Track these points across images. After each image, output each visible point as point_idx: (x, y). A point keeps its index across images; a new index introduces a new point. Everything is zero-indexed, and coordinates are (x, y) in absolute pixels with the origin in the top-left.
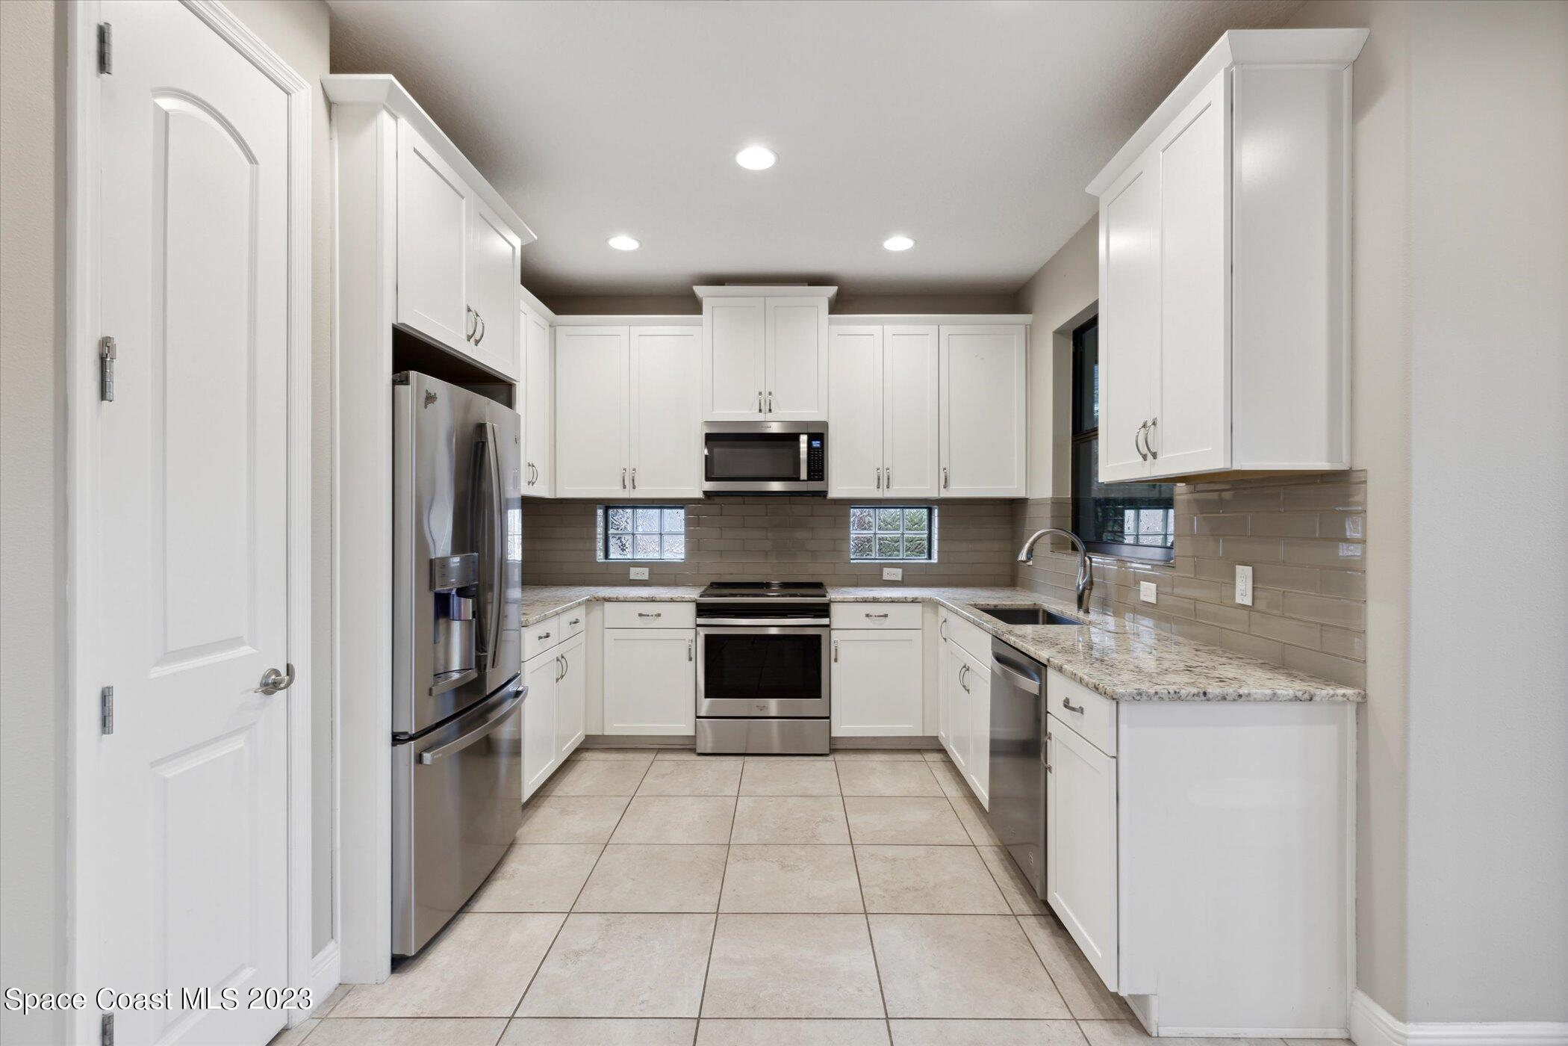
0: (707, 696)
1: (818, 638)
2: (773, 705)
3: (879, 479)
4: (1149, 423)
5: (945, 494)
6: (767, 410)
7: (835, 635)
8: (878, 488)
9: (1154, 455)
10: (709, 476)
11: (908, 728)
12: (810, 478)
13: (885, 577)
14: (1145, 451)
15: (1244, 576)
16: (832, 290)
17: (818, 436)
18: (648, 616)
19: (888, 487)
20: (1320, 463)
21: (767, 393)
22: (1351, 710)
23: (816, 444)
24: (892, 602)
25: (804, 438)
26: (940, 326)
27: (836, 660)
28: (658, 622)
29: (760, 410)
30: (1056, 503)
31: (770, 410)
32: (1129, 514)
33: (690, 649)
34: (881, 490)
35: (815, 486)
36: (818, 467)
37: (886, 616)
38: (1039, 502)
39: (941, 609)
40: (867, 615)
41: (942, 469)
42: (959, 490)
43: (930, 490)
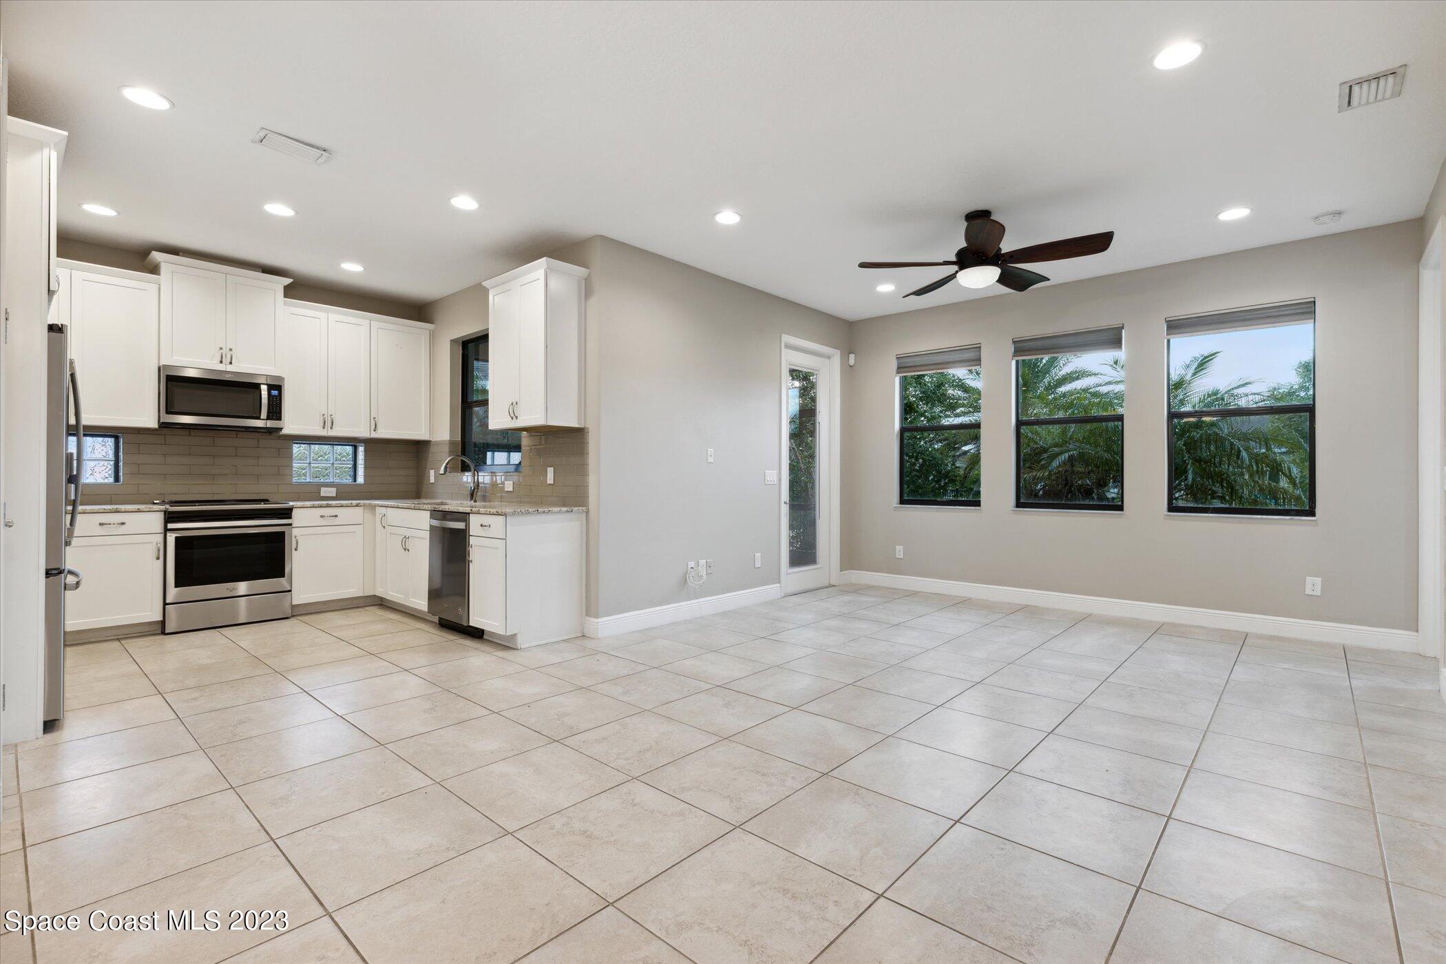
0: (177, 586)
1: (283, 534)
2: (242, 587)
3: (325, 422)
4: (514, 403)
5: (374, 435)
6: (228, 363)
7: (295, 532)
8: (324, 428)
9: (517, 418)
10: (169, 410)
11: (353, 590)
12: (268, 418)
13: (323, 494)
14: (512, 415)
15: (550, 471)
16: (288, 281)
17: (276, 388)
18: (110, 524)
19: (331, 428)
20: (574, 424)
21: (228, 349)
22: (584, 515)
23: (275, 393)
24: (341, 506)
25: (264, 388)
26: (372, 322)
27: (296, 550)
28: (122, 530)
29: (221, 362)
30: (452, 443)
31: (231, 363)
32: (489, 454)
33: (159, 550)
34: (326, 430)
35: (270, 424)
36: (275, 411)
37: (336, 516)
38: (438, 443)
39: (377, 508)
40: (321, 516)
41: (372, 419)
42: (384, 433)
43: (363, 432)
